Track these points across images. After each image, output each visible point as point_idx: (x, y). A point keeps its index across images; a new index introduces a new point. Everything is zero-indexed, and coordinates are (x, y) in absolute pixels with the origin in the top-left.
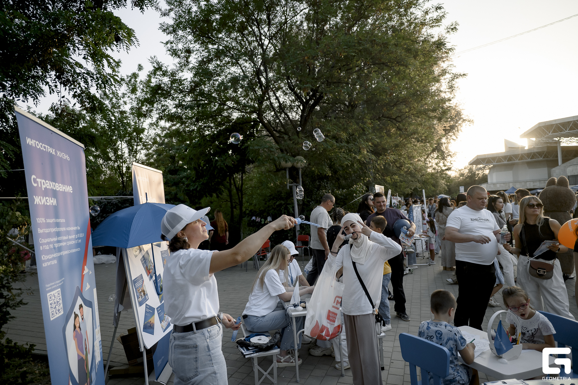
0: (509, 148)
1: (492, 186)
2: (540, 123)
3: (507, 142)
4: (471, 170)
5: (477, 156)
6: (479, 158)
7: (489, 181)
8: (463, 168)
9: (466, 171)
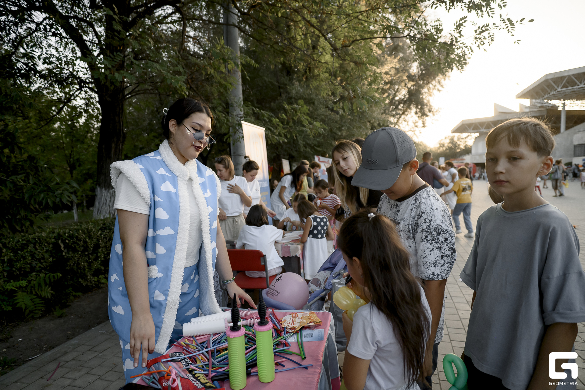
0: (500, 112)
1: (477, 157)
2: (547, 75)
3: (496, 106)
4: (452, 141)
5: (463, 121)
6: (465, 123)
7: (473, 151)
8: (444, 138)
9: (447, 142)
